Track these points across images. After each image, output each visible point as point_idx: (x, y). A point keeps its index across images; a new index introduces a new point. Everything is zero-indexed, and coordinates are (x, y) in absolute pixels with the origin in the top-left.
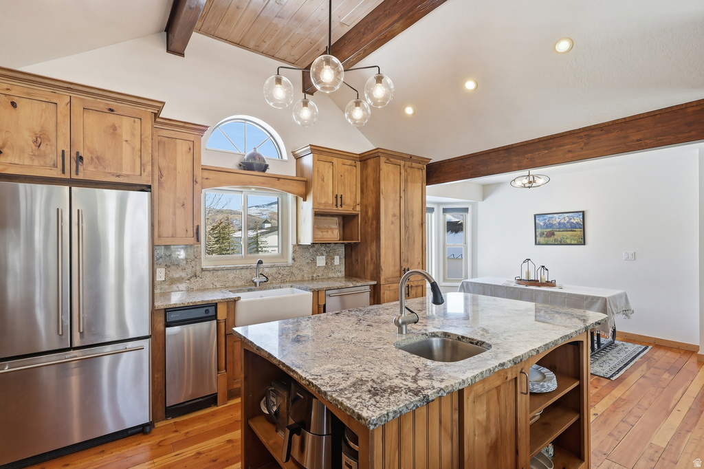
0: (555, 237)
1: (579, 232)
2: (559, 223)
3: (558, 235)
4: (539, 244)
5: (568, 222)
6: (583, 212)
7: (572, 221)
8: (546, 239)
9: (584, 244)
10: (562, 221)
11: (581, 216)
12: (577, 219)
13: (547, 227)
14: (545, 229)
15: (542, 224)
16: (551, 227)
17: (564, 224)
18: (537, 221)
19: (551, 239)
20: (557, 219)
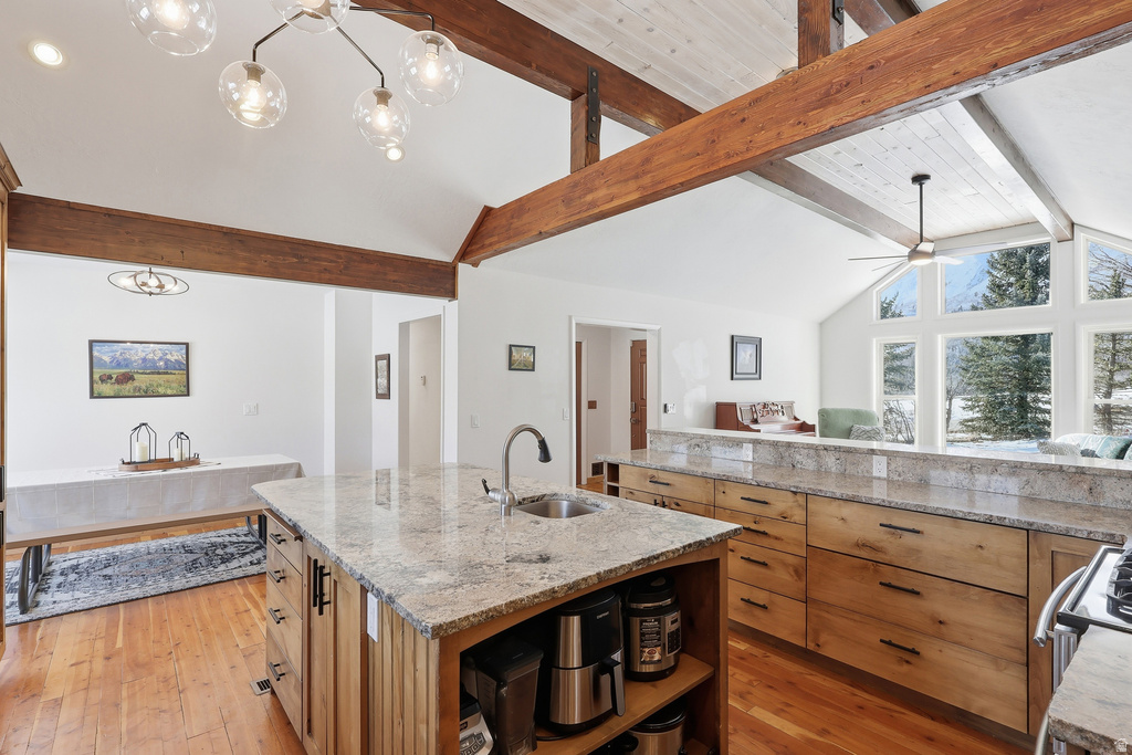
0: (136, 384)
1: (179, 377)
2: (144, 360)
3: (142, 381)
4: (100, 397)
5: (161, 359)
6: (187, 345)
7: (169, 357)
8: (116, 386)
9: (188, 395)
10: (150, 356)
11: (184, 351)
12: (176, 355)
13: (119, 365)
14: (113, 368)
15: (107, 359)
16: (127, 366)
17: (153, 361)
18: (95, 353)
19: (128, 387)
20: (139, 353)
